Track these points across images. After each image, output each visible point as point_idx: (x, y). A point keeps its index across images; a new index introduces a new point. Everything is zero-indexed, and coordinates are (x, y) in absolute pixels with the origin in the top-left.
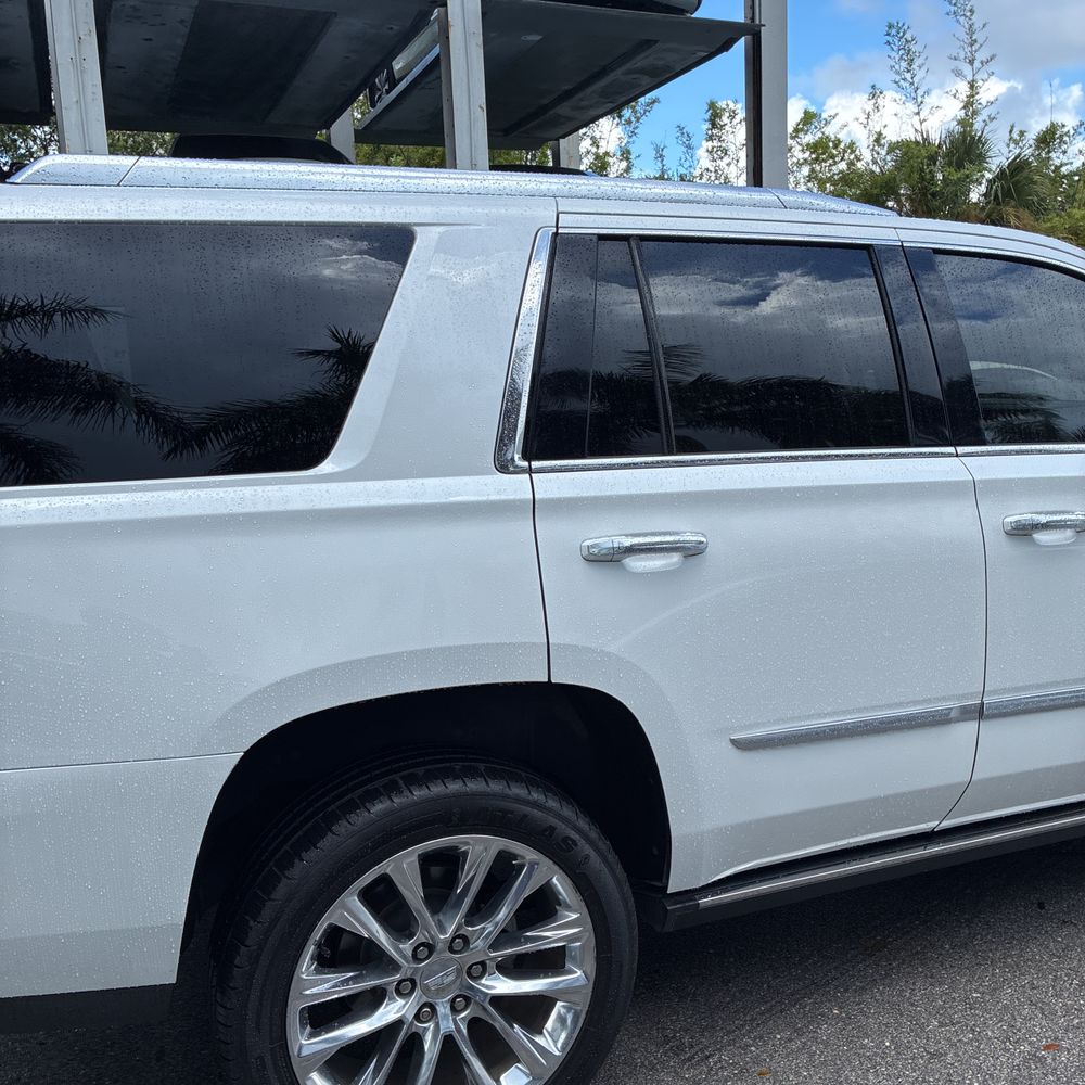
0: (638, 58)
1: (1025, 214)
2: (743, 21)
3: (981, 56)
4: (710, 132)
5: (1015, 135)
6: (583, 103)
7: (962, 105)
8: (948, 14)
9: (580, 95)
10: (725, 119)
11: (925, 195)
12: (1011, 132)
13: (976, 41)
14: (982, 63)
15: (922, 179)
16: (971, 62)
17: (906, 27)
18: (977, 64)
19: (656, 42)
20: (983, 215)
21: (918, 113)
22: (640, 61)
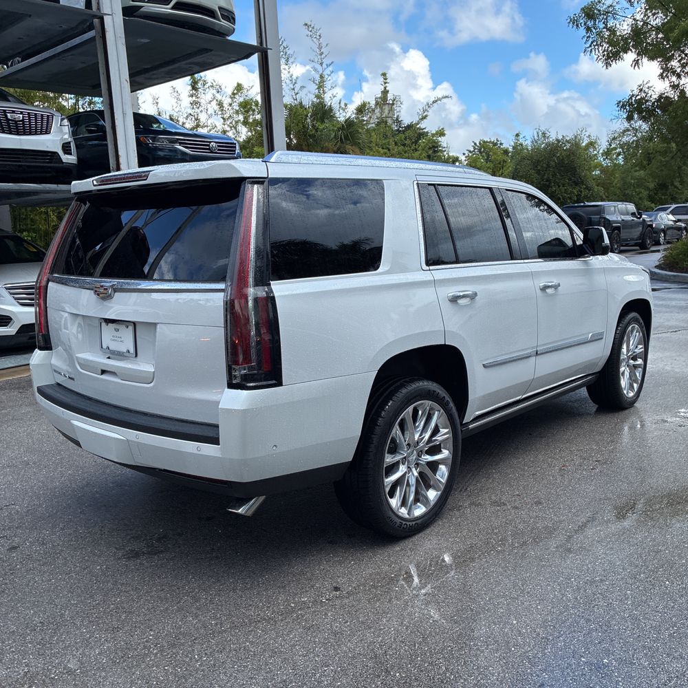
0: (198, 57)
1: (357, 150)
2: (256, 44)
3: (326, 62)
4: (191, 92)
5: (343, 105)
6: (153, 77)
7: (317, 87)
8: (307, 36)
9: (154, 72)
10: (200, 85)
11: (305, 135)
12: (340, 103)
13: (322, 53)
14: (327, 65)
15: (304, 126)
16: (321, 64)
17: (283, 39)
18: (324, 65)
19: (211, 50)
20: (335, 149)
21: (294, 89)
22: (198, 59)
